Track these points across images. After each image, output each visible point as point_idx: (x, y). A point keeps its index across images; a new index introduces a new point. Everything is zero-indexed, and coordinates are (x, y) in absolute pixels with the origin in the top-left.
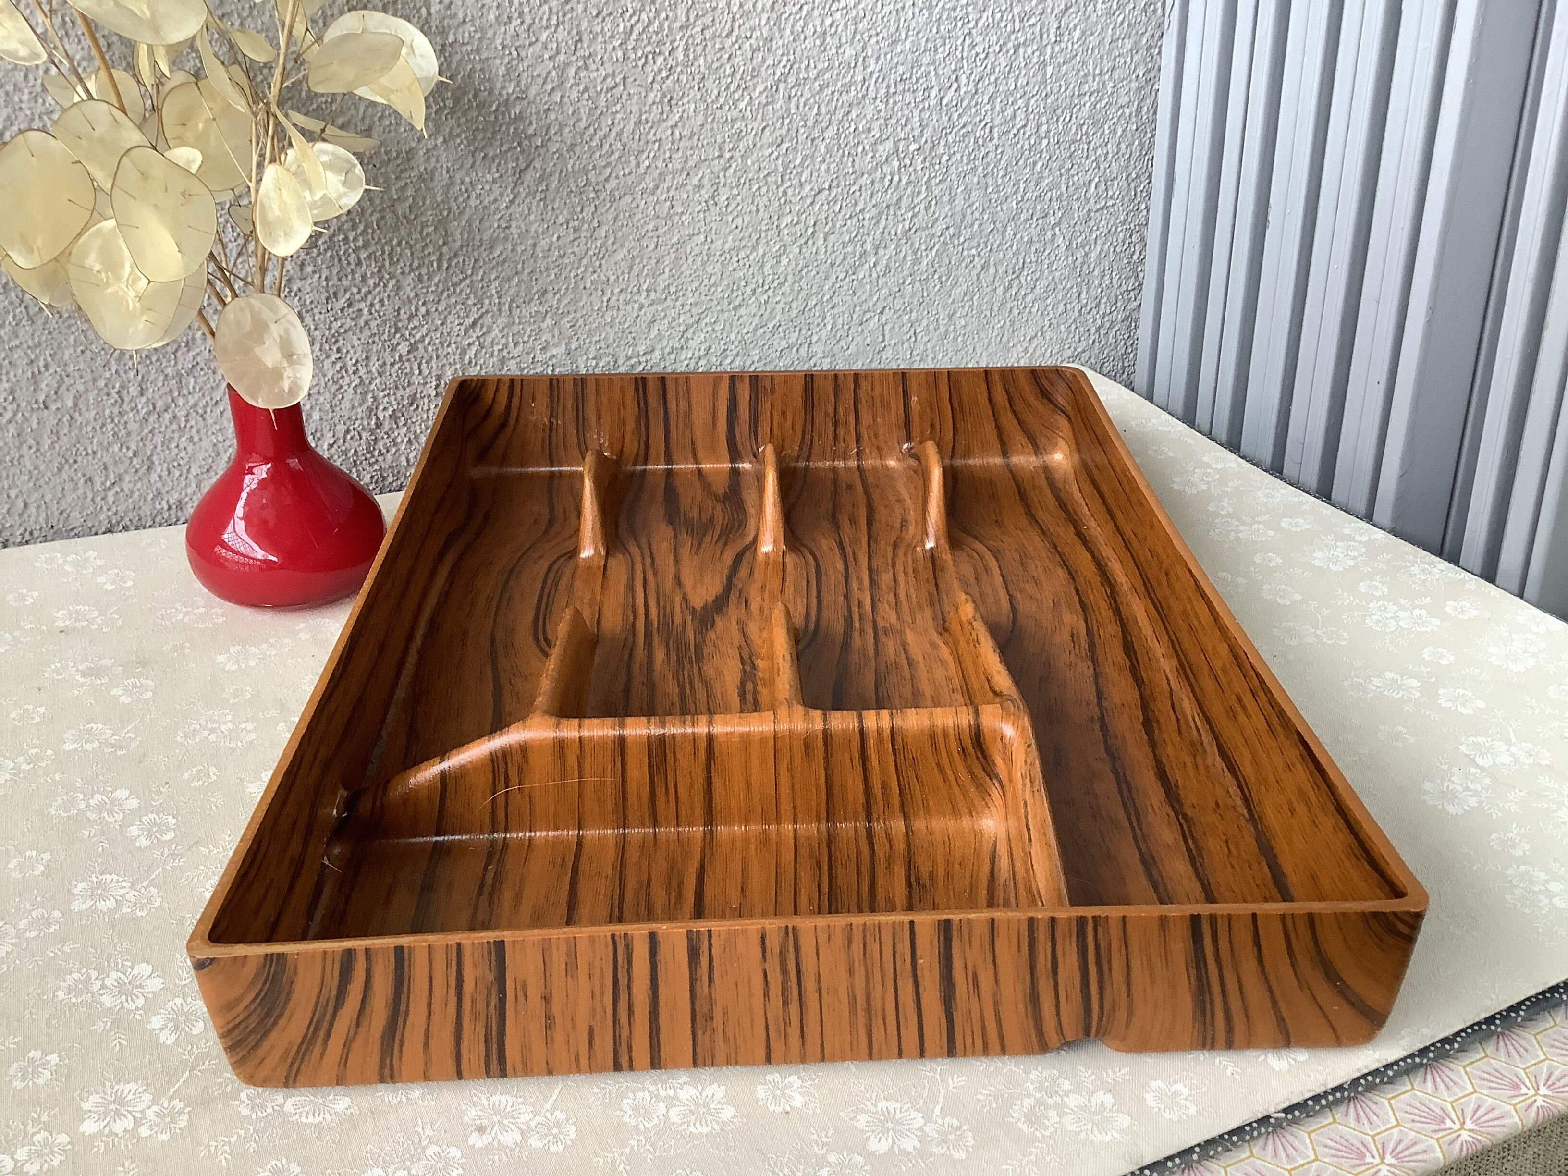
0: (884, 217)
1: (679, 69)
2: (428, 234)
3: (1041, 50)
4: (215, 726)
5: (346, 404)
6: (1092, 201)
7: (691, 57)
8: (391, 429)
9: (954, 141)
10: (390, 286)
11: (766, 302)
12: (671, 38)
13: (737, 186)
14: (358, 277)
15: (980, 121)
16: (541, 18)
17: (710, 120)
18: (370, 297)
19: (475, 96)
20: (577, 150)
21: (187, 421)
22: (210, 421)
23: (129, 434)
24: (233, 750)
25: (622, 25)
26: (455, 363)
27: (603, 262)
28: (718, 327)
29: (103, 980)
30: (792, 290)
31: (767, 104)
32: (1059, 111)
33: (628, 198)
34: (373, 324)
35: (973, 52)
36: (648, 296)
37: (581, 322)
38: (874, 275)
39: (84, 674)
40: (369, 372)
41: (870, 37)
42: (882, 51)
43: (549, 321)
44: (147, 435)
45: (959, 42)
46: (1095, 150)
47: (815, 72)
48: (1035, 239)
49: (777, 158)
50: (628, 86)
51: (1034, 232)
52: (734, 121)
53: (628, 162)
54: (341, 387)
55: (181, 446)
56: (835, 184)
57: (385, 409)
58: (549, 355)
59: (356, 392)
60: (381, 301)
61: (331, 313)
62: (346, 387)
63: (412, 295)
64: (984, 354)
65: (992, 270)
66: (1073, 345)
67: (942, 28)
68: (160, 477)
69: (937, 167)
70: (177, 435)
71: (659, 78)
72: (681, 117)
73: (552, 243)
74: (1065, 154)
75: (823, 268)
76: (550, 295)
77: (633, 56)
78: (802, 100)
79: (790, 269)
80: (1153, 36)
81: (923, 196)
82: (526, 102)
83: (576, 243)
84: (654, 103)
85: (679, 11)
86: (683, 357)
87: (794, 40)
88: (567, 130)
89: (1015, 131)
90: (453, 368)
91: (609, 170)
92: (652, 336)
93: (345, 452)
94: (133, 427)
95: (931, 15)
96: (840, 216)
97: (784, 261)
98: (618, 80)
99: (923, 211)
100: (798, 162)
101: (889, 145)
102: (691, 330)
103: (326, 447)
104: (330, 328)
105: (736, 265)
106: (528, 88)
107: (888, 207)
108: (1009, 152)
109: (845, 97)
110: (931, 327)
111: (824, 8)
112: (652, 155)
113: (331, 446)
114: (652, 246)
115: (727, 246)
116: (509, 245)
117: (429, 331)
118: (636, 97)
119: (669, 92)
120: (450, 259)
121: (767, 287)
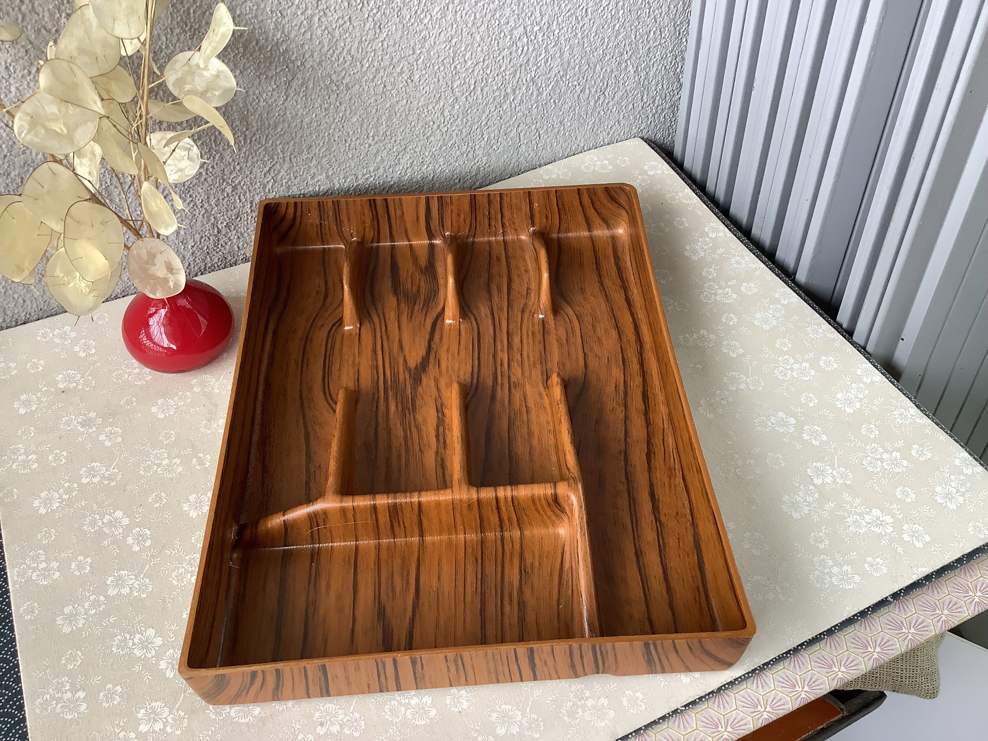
0: (519, 72)
1: (384, 7)
2: (237, 126)
4: (159, 462)
5: (199, 224)
6: (651, 42)
8: (227, 233)
9: (563, 21)
10: (217, 157)
11: (446, 132)
13: (425, 69)
15: (579, 6)
17: (406, 33)
20: (324, 64)
24: (171, 479)
26: (260, 193)
27: (345, 124)
28: (417, 150)
29: (133, 639)
30: (462, 123)
31: (442, 18)
33: (357, 87)
34: (209, 180)
36: (374, 139)
37: (334, 160)
38: (513, 106)
39: (82, 425)
40: (210, 205)
43: (314, 162)
46: (654, 11)
48: (615, 70)
49: (449, 49)
50: (352, 22)
51: (614, 66)
53: (355, 66)
56: (487, 58)
58: (316, 180)
59: (204, 217)
60: (213, 167)
63: (231, 160)
64: (582, 140)
65: (587, 92)
66: (638, 126)
69: (552, 38)
71: (372, 14)
72: (387, 35)
73: (312, 119)
74: (635, 17)
75: (481, 107)
76: (314, 148)
78: (464, 12)
81: (543, 56)
82: (289, 42)
83: (327, 117)
84: (369, 29)
86: (397, 169)
88: (316, 54)
90: (259, 196)
91: (344, 72)
92: (378, 160)
93: (202, 249)
96: (491, 76)
97: (457, 107)
98: (346, 20)
99: (543, 65)
100: (463, 49)
101: (521, 29)
102: (401, 154)
103: (190, 247)
105: (426, 113)
106: (289, 33)
107: (521, 66)
108: (598, 22)
109: (491, 6)
110: (549, 130)
112: (370, 59)
113: (193, 246)
114: (374, 111)
115: (420, 104)
116: (286, 124)
117: (243, 178)
118: (358, 28)
119: (379, 21)
120: (251, 137)
121: (446, 123)
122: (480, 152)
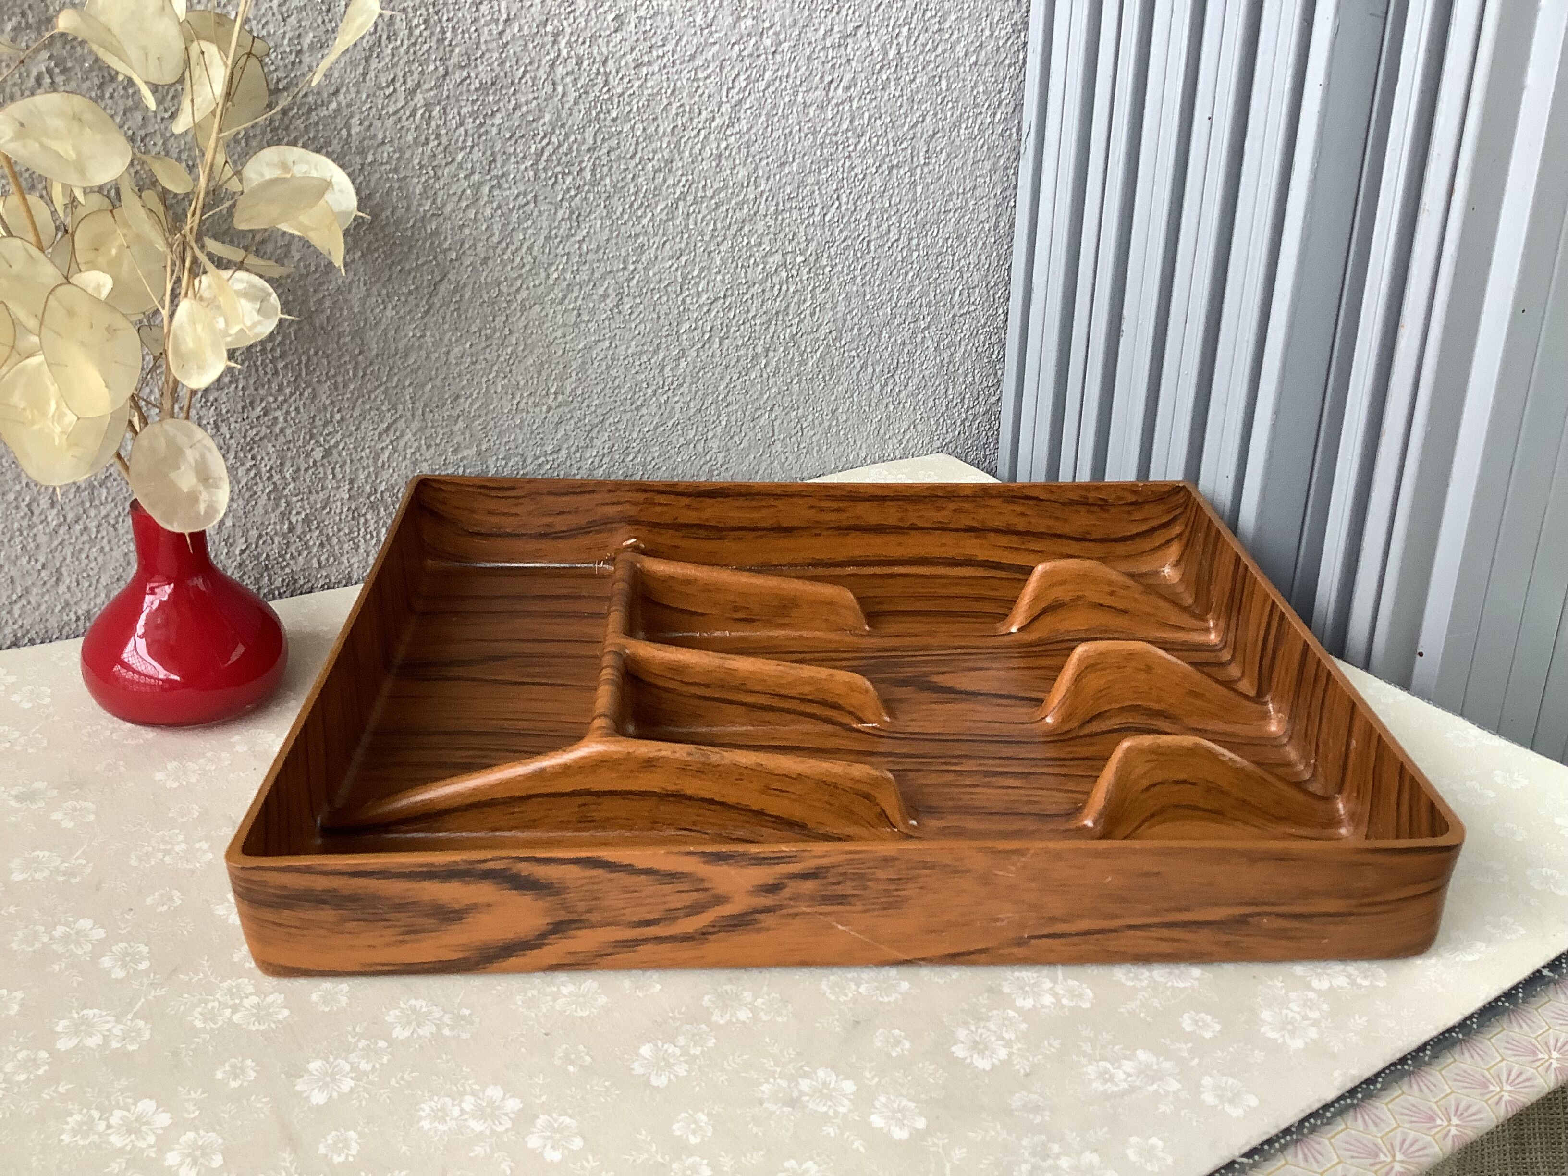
1: (586, 188)
2: (345, 344)
3: (912, 171)
4: (169, 847)
5: (259, 510)
7: (598, 176)
8: (304, 533)
9: (836, 254)
10: (306, 393)
11: (666, 402)
12: (578, 160)
13: (640, 296)
14: (275, 386)
15: (859, 235)
16: (457, 141)
17: (615, 234)
18: (285, 406)
19: (393, 213)
20: (490, 262)
21: (98, 532)
22: (121, 531)
23: (38, 547)
24: (192, 872)
25: (533, 147)
26: (368, 467)
28: (622, 426)
29: (107, 1119)
30: (690, 391)
31: (667, 221)
32: (928, 227)
33: (537, 308)
34: (288, 432)
35: (853, 174)
36: (555, 399)
37: (492, 424)
38: (765, 375)
39: (19, 798)
40: (284, 478)
41: (761, 160)
42: (772, 172)
43: (461, 424)
44: (56, 547)
45: (840, 164)
46: (959, 260)
47: (712, 191)
48: (908, 341)
49: (677, 270)
50: (538, 204)
51: (907, 335)
52: (637, 236)
53: (537, 274)
54: (255, 493)
55: (92, 557)
56: (729, 293)
57: (298, 513)
58: (460, 456)
59: (269, 499)
60: (297, 409)
61: (246, 422)
62: (259, 493)
63: (328, 402)
64: (864, 446)
65: (870, 370)
66: (942, 436)
67: (825, 151)
68: (69, 588)
69: (821, 277)
70: (87, 546)
71: (568, 196)
72: (588, 233)
73: (464, 351)
74: (934, 265)
75: (718, 369)
76: (462, 400)
77: (543, 176)
78: (700, 217)
79: (688, 371)
80: (1009, 158)
81: (808, 304)
82: (441, 218)
83: (488, 350)
84: (563, 219)
85: (587, 135)
86: (588, 455)
87: (693, 162)
88: (481, 244)
89: (889, 244)
90: (366, 472)
91: (519, 282)
92: (559, 436)
93: (257, 557)
94: (42, 539)
95: (815, 139)
96: (734, 322)
97: (683, 364)
98: (529, 198)
99: (808, 317)
100: (695, 273)
101: (778, 257)
102: (597, 429)
103: (237, 552)
104: (245, 437)
105: (638, 368)
106: (444, 205)
107: (777, 313)
108: (884, 263)
109: (738, 214)
110: (816, 422)
111: (719, 133)
112: (561, 267)
114: (561, 352)
115: (630, 351)
116: (423, 353)
117: (344, 436)
118: (546, 214)
119: (578, 209)
120: (366, 368)
121: (666, 388)
122: (714, 444)
